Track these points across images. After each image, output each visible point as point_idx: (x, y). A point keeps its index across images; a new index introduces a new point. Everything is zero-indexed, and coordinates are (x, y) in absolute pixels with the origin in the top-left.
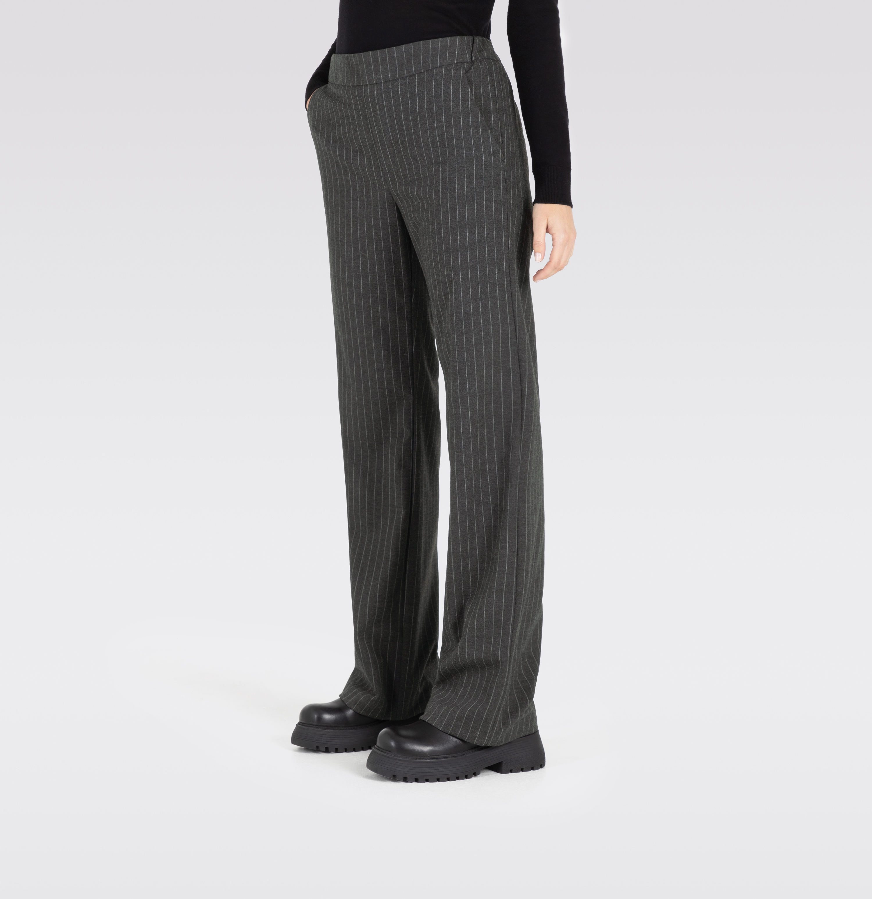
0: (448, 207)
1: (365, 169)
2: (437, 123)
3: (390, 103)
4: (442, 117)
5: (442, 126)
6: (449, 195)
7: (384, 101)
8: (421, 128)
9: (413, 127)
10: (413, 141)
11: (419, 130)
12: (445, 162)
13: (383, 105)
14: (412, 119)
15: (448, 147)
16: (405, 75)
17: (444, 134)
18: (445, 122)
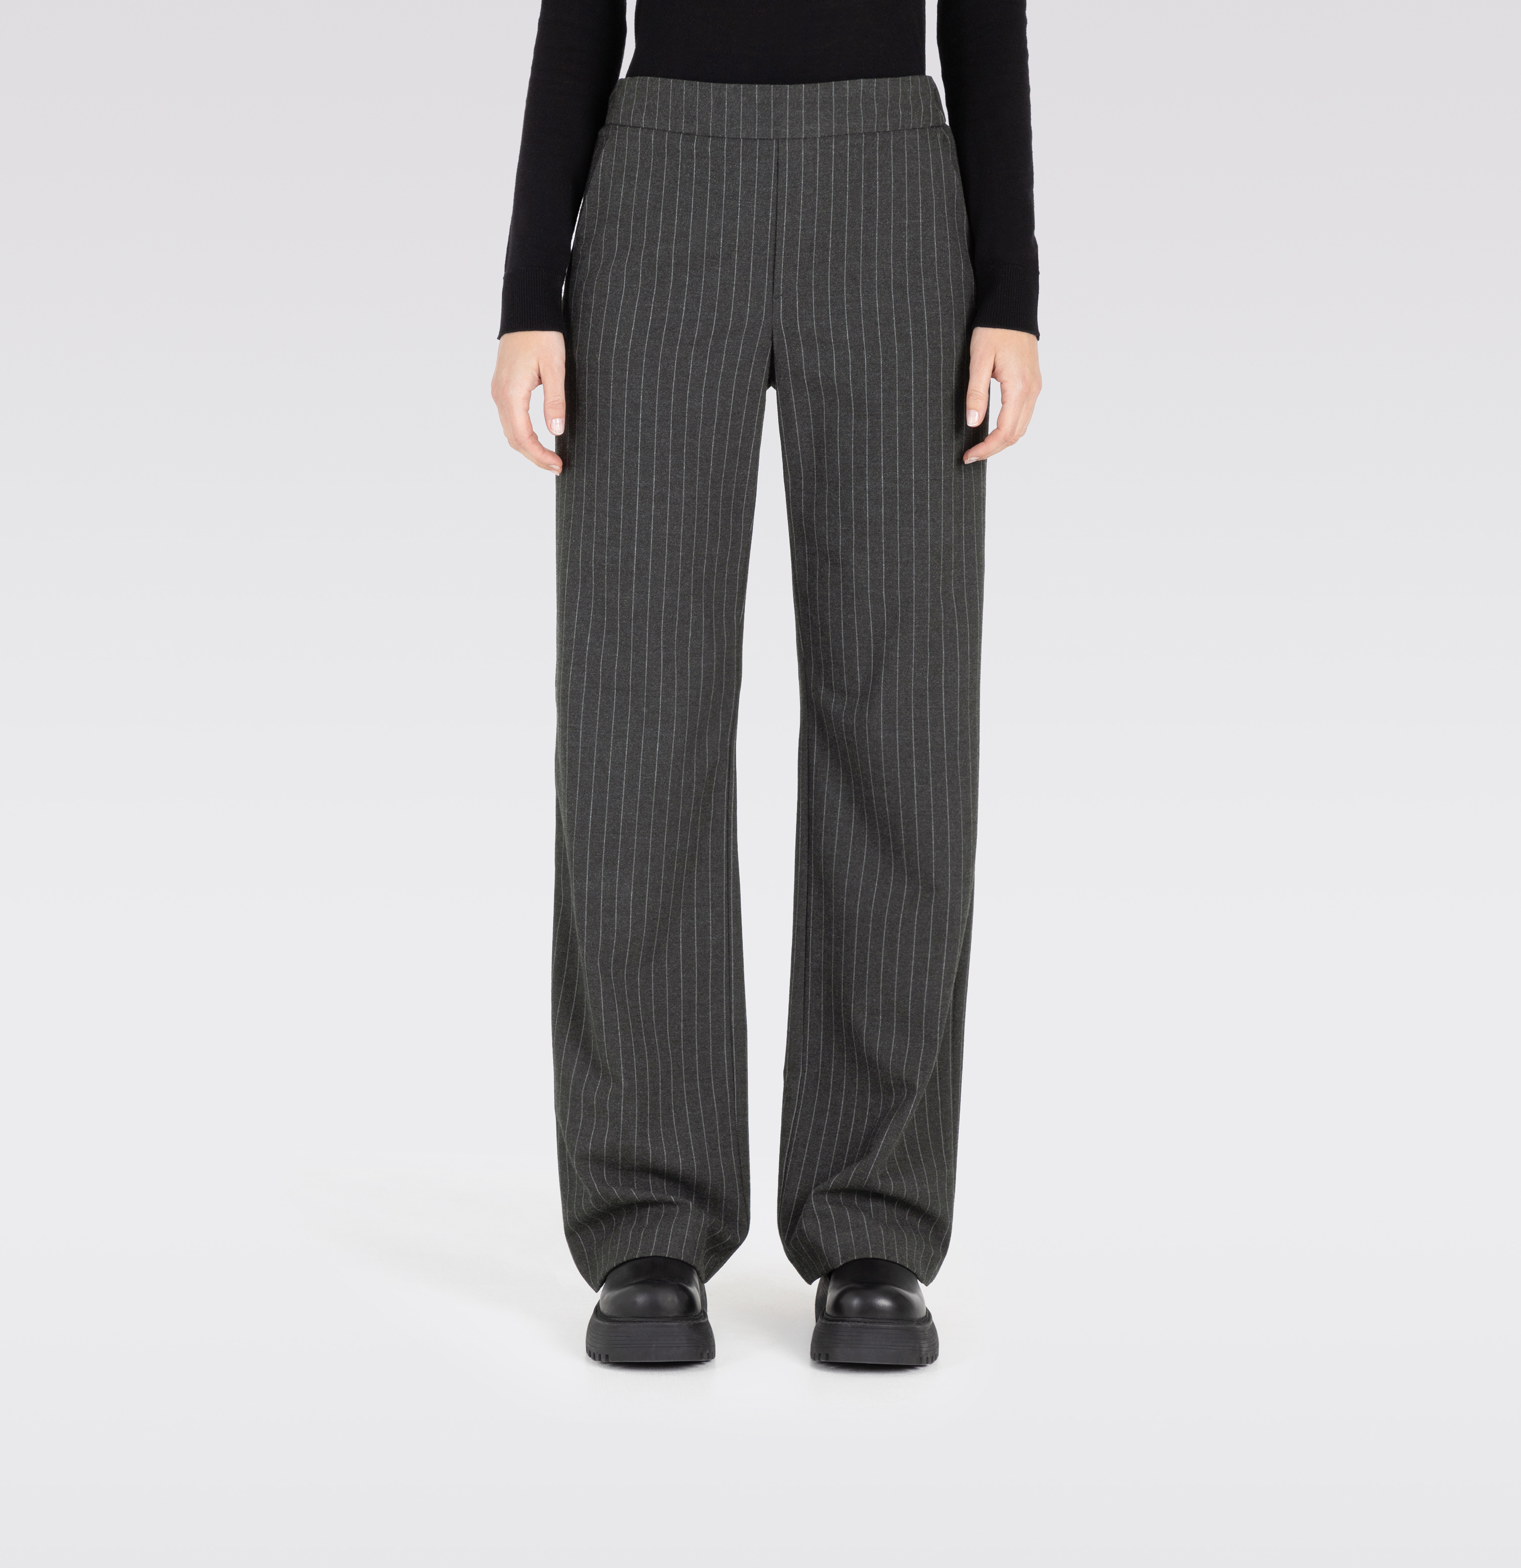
0: (926, 363)
1: (733, 287)
2: (909, 219)
3: (829, 176)
4: (919, 210)
5: (918, 225)
6: (929, 344)
7: (818, 171)
8: (879, 224)
9: (864, 221)
10: (860, 245)
11: (876, 228)
12: (918, 287)
13: (815, 177)
14: (864, 207)
15: (922, 262)
16: (861, 130)
17: (920, 239)
18: (922, 219)
